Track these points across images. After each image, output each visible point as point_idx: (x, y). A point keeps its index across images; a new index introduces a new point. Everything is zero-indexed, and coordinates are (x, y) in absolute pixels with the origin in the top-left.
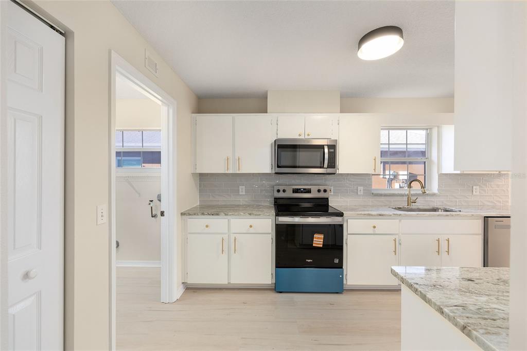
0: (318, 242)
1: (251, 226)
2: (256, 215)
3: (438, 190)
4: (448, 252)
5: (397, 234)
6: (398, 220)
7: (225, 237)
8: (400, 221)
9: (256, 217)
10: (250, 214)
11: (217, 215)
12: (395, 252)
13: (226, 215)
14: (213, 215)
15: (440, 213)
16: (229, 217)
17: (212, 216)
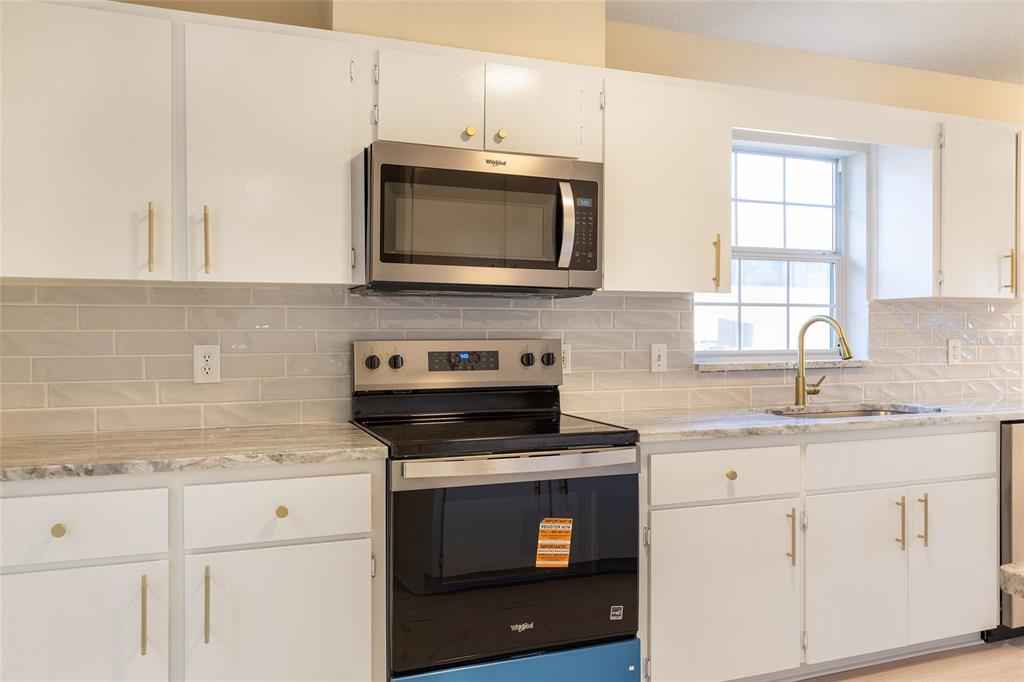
0: (554, 551)
1: (282, 512)
2: (304, 460)
3: (871, 352)
4: (925, 537)
5: (795, 495)
6: (797, 448)
7: (158, 573)
8: (804, 449)
9: (309, 468)
10: (278, 459)
11: (116, 470)
12: (793, 555)
13: (159, 467)
14: (89, 472)
15: (882, 417)
16: (171, 478)
17: (85, 481)
